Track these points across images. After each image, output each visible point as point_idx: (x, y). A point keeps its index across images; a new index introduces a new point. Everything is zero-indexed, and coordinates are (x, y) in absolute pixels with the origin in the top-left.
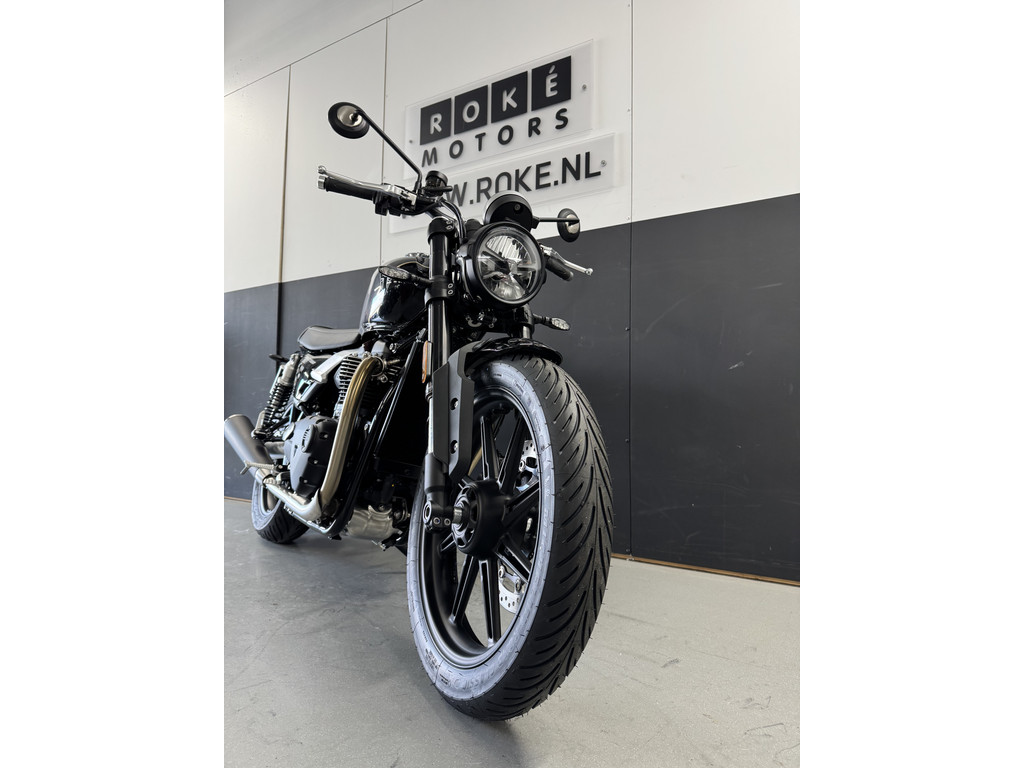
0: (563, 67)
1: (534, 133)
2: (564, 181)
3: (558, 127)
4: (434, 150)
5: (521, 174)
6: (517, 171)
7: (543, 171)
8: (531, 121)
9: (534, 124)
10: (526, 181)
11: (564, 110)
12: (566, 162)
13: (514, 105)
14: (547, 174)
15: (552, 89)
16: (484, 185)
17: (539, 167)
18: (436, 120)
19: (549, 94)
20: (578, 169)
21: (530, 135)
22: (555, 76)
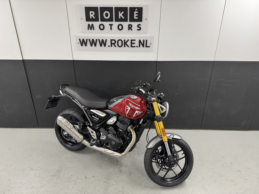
0: (140, 10)
1: (130, 29)
2: (139, 47)
3: (138, 30)
4: (92, 25)
5: (126, 42)
6: (125, 40)
7: (133, 42)
8: (129, 25)
9: (130, 26)
10: (127, 43)
11: (140, 25)
12: (140, 41)
13: (123, 18)
14: (134, 43)
15: (136, 17)
16: (113, 42)
17: (132, 40)
18: (92, 14)
19: (135, 18)
20: (143, 44)
21: (129, 30)
22: (137, 12)
